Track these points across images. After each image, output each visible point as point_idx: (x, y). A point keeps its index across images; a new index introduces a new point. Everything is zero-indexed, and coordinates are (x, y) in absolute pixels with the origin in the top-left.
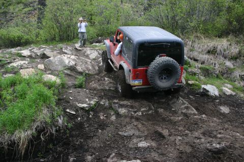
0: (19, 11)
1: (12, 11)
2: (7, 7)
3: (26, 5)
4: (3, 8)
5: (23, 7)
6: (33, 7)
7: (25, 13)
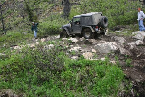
0: (45, 7)
1: (40, 7)
2: (37, 5)
3: (50, 3)
4: (35, 5)
5: (47, 4)
6: (55, 3)
7: (50, 8)
